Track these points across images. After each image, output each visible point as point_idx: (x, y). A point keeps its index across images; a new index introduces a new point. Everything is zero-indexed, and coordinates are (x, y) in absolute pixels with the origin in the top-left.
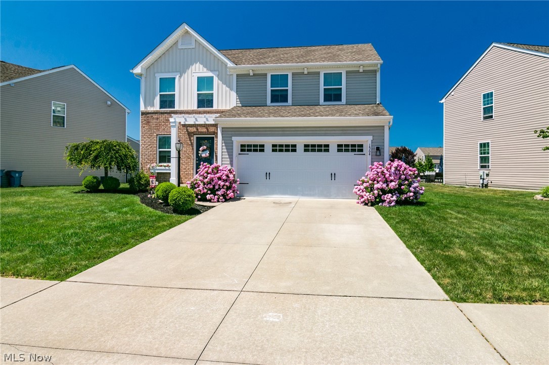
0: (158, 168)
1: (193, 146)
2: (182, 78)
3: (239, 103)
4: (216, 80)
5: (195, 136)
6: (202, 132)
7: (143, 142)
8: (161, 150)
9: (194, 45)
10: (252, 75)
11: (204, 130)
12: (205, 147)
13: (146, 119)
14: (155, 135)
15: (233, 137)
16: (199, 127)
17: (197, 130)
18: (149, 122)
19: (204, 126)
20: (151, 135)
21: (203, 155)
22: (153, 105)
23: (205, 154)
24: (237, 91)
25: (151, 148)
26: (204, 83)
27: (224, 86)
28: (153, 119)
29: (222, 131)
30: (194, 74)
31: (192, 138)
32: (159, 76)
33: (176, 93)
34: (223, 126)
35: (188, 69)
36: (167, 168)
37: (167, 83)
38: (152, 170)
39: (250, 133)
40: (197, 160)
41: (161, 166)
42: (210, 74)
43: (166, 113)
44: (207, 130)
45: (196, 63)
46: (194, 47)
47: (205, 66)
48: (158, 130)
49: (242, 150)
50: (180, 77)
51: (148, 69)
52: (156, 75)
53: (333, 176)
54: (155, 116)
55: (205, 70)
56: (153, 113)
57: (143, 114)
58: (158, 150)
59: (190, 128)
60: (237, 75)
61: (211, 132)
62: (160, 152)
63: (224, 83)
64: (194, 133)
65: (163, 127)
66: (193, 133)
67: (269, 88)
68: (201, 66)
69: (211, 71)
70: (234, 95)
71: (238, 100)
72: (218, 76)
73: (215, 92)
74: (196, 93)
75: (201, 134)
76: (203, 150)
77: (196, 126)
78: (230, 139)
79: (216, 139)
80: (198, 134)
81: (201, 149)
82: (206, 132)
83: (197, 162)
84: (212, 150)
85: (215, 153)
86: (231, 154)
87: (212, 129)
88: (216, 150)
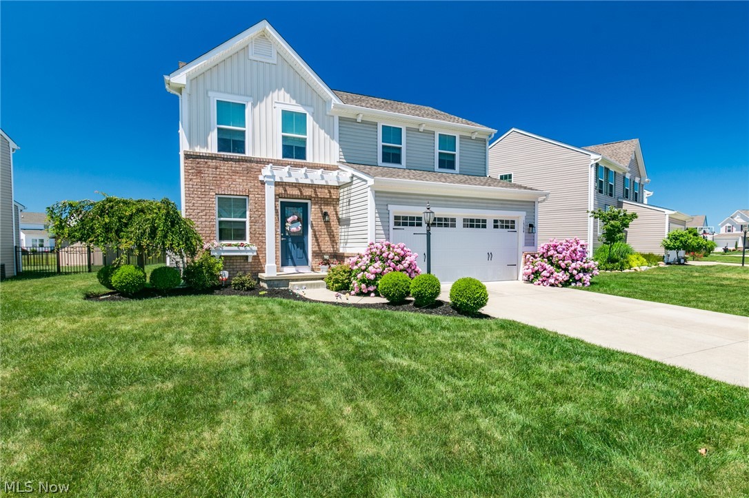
0: (225, 248)
1: (278, 215)
2: (257, 108)
3: (343, 157)
4: (309, 119)
5: (281, 200)
6: (293, 195)
7: (191, 205)
8: (222, 219)
9: (276, 60)
10: (360, 121)
11: (296, 192)
12: (296, 217)
13: (194, 165)
14: (214, 194)
15: (389, 206)
16: (287, 188)
17: (285, 191)
18: (200, 172)
19: (296, 186)
20: (205, 194)
21: (294, 229)
22: (206, 145)
23: (295, 228)
24: (340, 141)
25: (206, 215)
26: (292, 120)
27: (322, 132)
28: (208, 167)
29: (376, 196)
30: (276, 105)
31: (277, 203)
32: (215, 97)
33: (248, 129)
34: (377, 190)
35: (267, 96)
36: (241, 248)
37: (231, 112)
38: (214, 251)
39: (410, 201)
40: (282, 237)
41: (230, 245)
42: (300, 109)
43: (231, 160)
44: (301, 192)
45: (280, 90)
46: (275, 62)
47: (294, 97)
48: (219, 187)
49: (396, 224)
50: (254, 105)
51: (193, 80)
52: (210, 94)
53: (490, 255)
54: (212, 163)
55: (294, 102)
56: (208, 158)
57: (188, 156)
58: (218, 219)
60: (341, 119)
61: (306, 196)
62: (220, 222)
63: (322, 127)
65: (227, 182)
66: (280, 195)
67: (380, 144)
68: (288, 96)
69: (303, 105)
70: (336, 146)
71: (341, 153)
72: (313, 115)
73: (309, 137)
74: (279, 134)
75: (291, 197)
76: (293, 222)
77: (282, 185)
78: (386, 207)
79: (313, 207)
80: (285, 198)
81: (290, 219)
82: (298, 195)
83: (283, 239)
84: (304, 221)
85: (312, 227)
86: (387, 228)
87: (308, 192)
88: (313, 223)
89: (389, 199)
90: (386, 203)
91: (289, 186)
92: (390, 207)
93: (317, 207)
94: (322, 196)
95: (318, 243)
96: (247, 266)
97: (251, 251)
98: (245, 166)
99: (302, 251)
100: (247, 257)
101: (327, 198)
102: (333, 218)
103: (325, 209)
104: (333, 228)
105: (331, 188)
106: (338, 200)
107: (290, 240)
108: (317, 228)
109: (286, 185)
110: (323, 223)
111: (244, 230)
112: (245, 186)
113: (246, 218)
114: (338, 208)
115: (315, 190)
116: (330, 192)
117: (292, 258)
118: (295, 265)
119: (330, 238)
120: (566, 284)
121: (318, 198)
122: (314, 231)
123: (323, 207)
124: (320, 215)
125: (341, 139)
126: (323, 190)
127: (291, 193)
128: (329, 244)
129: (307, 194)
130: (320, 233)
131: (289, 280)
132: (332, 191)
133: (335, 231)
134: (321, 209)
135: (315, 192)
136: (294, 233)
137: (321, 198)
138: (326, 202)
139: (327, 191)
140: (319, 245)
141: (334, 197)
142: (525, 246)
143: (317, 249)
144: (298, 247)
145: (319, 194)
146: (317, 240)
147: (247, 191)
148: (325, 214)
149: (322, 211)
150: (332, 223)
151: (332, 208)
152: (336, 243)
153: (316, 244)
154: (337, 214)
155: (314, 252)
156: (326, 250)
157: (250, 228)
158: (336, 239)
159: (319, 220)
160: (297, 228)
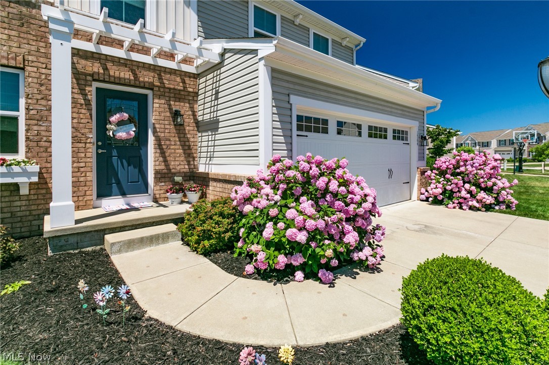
1: (90, 110)
3: (203, 35)
5: (96, 85)
6: (120, 78)
11: (126, 74)
12: (126, 115)
15: (292, 96)
16: (109, 65)
17: (106, 69)
19: (126, 65)
21: (122, 135)
23: (125, 133)
24: (198, 11)
31: (88, 88)
34: (274, 66)
39: (317, 92)
40: (98, 147)
44: (135, 75)
49: (300, 128)
59: (83, 62)
61: (144, 82)
64: (95, 78)
66: (92, 75)
67: (252, 27)
70: (192, 16)
71: (201, 29)
75: (117, 81)
76: (120, 123)
77: (100, 59)
78: (286, 98)
79: (156, 101)
80: (104, 81)
81: (114, 118)
82: (129, 79)
83: (100, 151)
84: (141, 122)
85: (155, 132)
86: (288, 133)
87: (147, 77)
88: (157, 126)
89: (291, 86)
90: (287, 92)
91: (113, 62)
92: (294, 99)
93: (163, 101)
94: (172, 87)
95: (164, 157)
96: (18, 203)
97: (25, 173)
98: (15, 11)
99: (137, 170)
100: (16, 186)
101: (180, 90)
102: (188, 120)
103: (176, 106)
104: (189, 136)
105: (185, 76)
106: (196, 94)
107: (115, 153)
108: (162, 135)
109: (107, 60)
110: (172, 127)
111: (14, 135)
112: (14, 49)
113: (18, 110)
114: (196, 106)
115: (159, 75)
116: (184, 82)
117: (118, 183)
118: (123, 194)
119: (184, 150)
120: (488, 208)
121: (164, 87)
122: (158, 140)
123: (172, 103)
124: (168, 114)
125: (200, 9)
126: (173, 77)
127: (117, 74)
128: (182, 158)
129: (146, 79)
130: (168, 142)
131: (104, 230)
132: (187, 80)
133: (192, 140)
134: (170, 105)
135: (160, 78)
136: (122, 141)
137: (170, 89)
138: (179, 96)
139: (178, 79)
140: (165, 161)
141: (191, 90)
142: (419, 160)
143: (163, 167)
144: (129, 165)
145: (165, 81)
146: (163, 153)
147: (20, 58)
148: (176, 114)
149: (170, 109)
150: (187, 128)
151: (187, 105)
152: (194, 158)
153: (161, 159)
154: (194, 115)
155: (157, 173)
156: (178, 168)
157: (27, 131)
158: (193, 151)
159: (166, 122)
160: (128, 133)
